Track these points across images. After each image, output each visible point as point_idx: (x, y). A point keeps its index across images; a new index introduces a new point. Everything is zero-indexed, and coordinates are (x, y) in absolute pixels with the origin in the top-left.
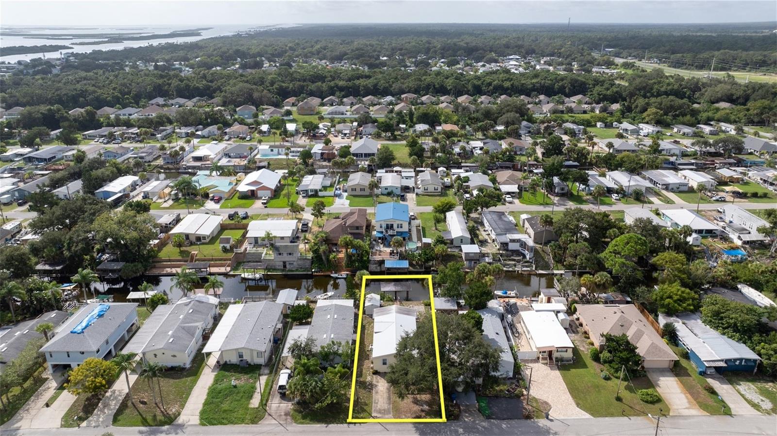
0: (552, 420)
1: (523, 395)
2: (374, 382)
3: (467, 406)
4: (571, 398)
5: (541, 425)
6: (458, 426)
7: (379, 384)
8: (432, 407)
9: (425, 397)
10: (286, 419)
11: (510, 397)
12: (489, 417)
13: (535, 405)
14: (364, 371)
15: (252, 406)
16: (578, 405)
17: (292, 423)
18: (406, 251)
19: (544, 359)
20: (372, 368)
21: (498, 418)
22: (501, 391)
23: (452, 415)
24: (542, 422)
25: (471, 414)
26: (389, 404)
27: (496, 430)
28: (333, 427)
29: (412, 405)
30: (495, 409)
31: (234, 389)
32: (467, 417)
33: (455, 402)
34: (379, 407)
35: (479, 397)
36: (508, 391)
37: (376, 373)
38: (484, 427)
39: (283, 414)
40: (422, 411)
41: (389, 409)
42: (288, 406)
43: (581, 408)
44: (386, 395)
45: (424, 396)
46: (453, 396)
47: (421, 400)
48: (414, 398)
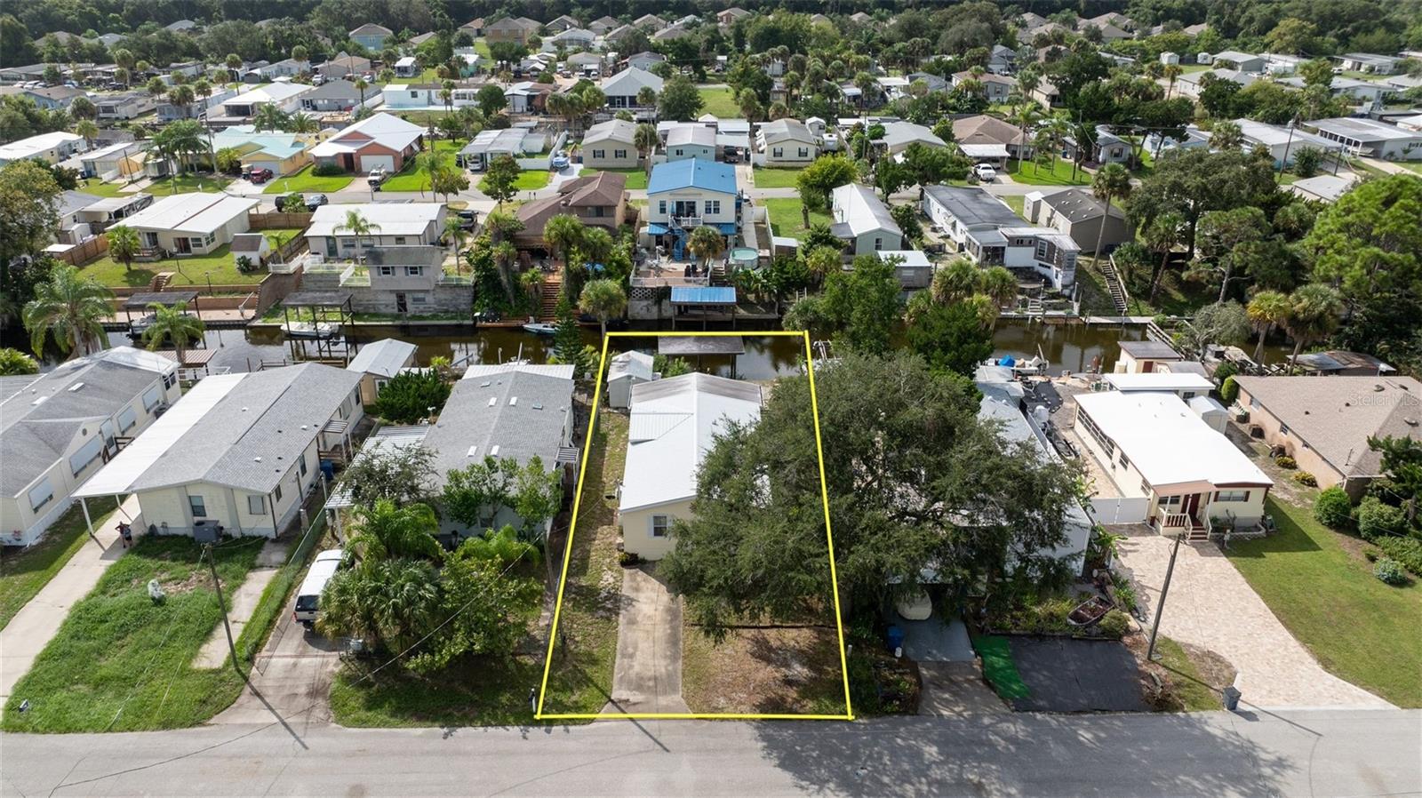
0: (1249, 716)
1: (1128, 632)
2: (626, 591)
3: (941, 666)
4: (1293, 642)
5: (1218, 732)
6: (917, 736)
7: (642, 597)
8: (820, 671)
9: (798, 637)
10: (309, 711)
11: (1088, 639)
12: (1023, 705)
13: (1174, 661)
14: (594, 556)
15: (201, 664)
16: (1326, 664)
17: (325, 723)
18: (728, 267)
19: (1172, 521)
20: (620, 548)
21: (1055, 708)
22: (1052, 617)
23: (896, 696)
24: (1218, 722)
25: (959, 694)
26: (674, 658)
27: (1057, 751)
28: (471, 737)
29: (752, 663)
30: (1042, 678)
31: (153, 610)
32: (947, 704)
33: (899, 652)
34: (637, 668)
35: (979, 638)
36: (1076, 616)
37: (632, 561)
38: (1012, 740)
39: (303, 690)
40: (788, 682)
41: (670, 676)
42: (326, 664)
43: (1340, 674)
44: (662, 631)
45: (794, 633)
46: (892, 632)
47: (784, 648)
48: (756, 641)
